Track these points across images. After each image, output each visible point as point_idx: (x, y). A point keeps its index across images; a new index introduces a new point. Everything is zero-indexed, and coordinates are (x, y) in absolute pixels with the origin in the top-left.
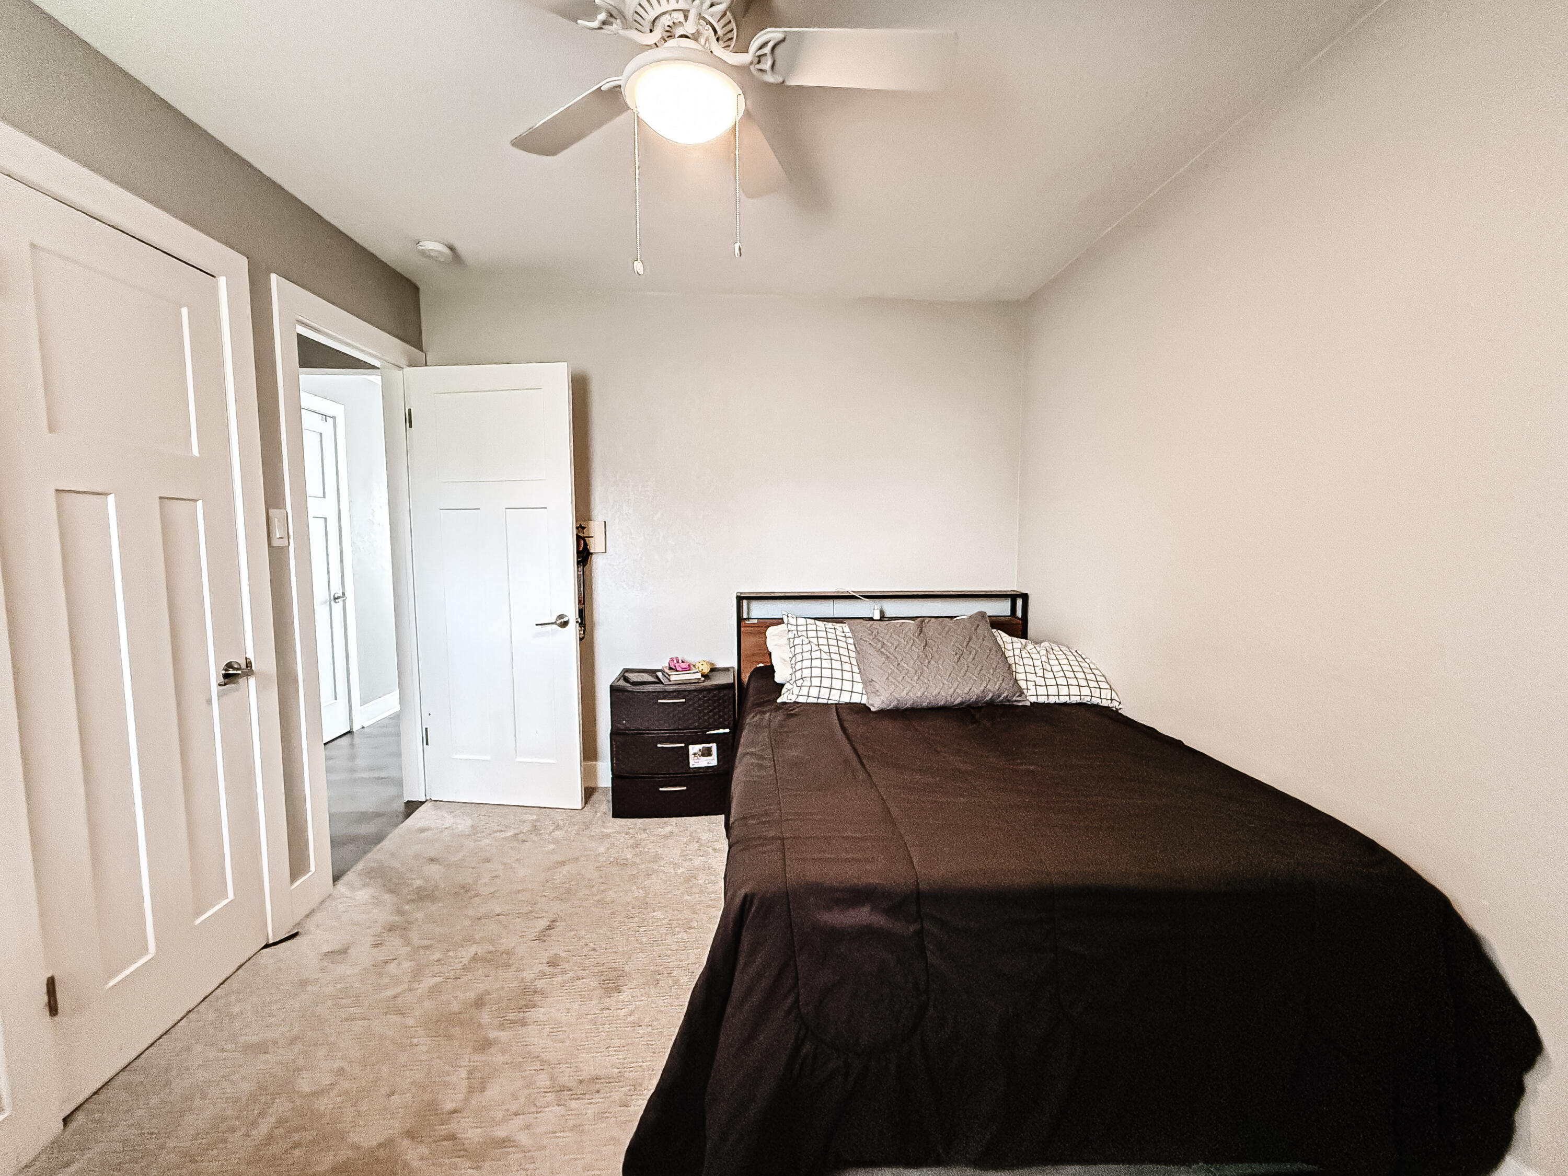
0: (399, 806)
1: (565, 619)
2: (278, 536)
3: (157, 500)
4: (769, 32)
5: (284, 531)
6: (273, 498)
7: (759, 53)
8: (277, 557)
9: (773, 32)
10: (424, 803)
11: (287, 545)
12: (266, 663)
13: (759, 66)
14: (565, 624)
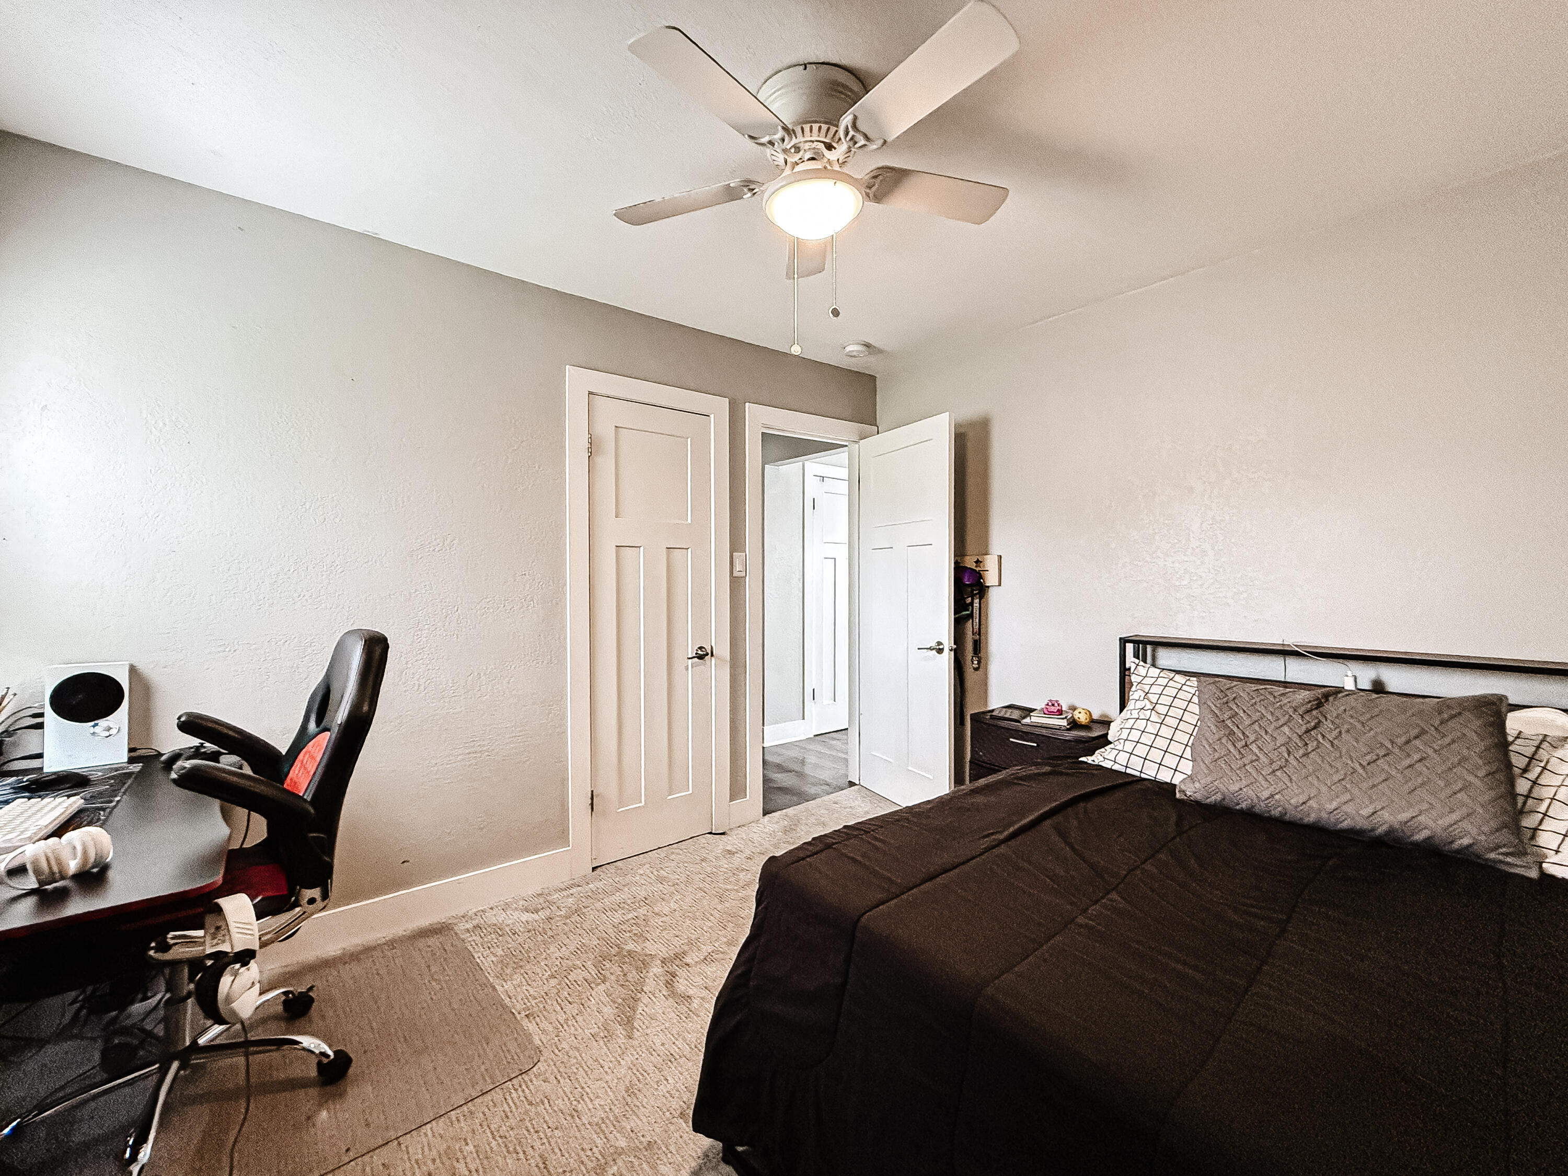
0: (844, 782)
1: (941, 647)
2: (738, 570)
3: (665, 550)
4: (844, 119)
5: (743, 566)
6: (736, 543)
7: (848, 138)
8: (736, 584)
9: (846, 117)
10: (857, 785)
11: (745, 574)
12: (723, 650)
13: (857, 145)
14: (940, 651)
